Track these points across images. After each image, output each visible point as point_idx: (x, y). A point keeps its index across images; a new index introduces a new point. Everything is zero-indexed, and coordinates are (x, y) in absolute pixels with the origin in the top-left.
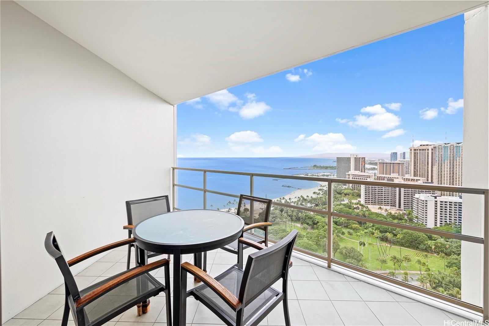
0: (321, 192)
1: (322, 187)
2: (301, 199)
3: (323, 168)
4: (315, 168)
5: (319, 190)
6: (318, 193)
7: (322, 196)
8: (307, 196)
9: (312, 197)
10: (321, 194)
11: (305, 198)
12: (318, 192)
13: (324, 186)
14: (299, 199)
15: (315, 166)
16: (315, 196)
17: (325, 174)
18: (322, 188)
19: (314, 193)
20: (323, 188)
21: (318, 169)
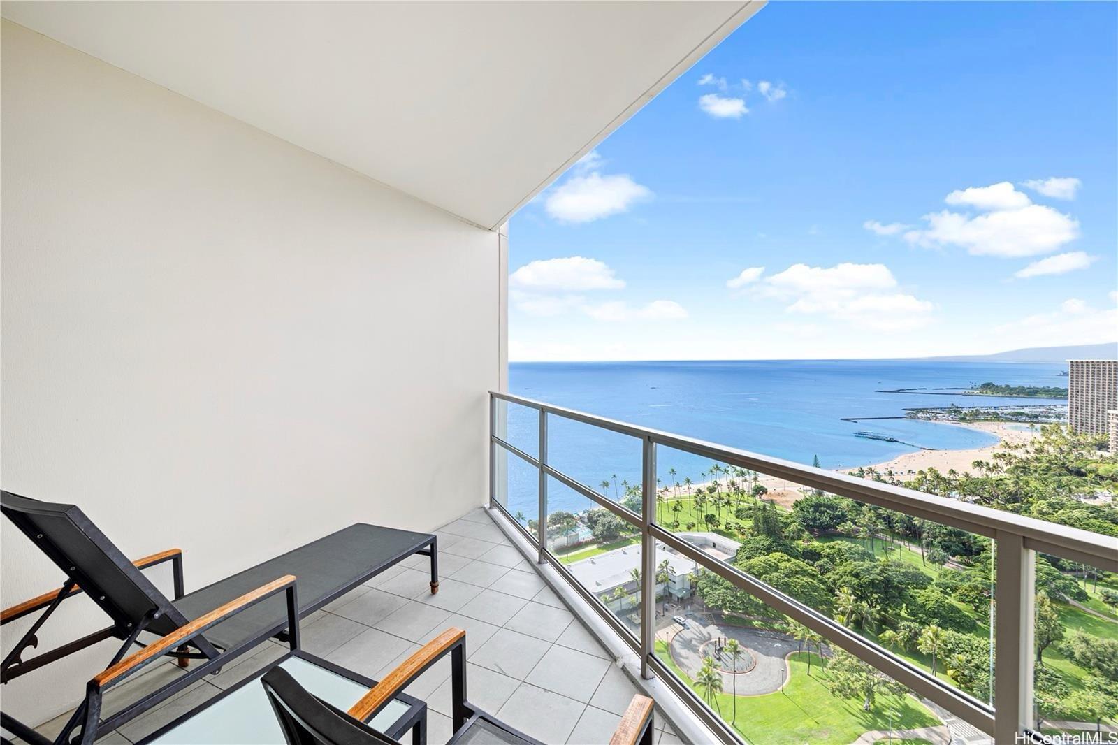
0: (1001, 463)
1: (1009, 447)
2: (929, 477)
3: (1018, 393)
4: (989, 391)
5: (997, 456)
6: (991, 466)
7: (1008, 475)
8: (952, 472)
9: (967, 475)
10: (1002, 468)
11: (945, 475)
12: (992, 462)
13: (1016, 447)
14: (920, 477)
15: (987, 386)
16: (977, 473)
17: (1026, 411)
18: (1007, 451)
19: (979, 464)
20: (1013, 453)
21: (1000, 394)
